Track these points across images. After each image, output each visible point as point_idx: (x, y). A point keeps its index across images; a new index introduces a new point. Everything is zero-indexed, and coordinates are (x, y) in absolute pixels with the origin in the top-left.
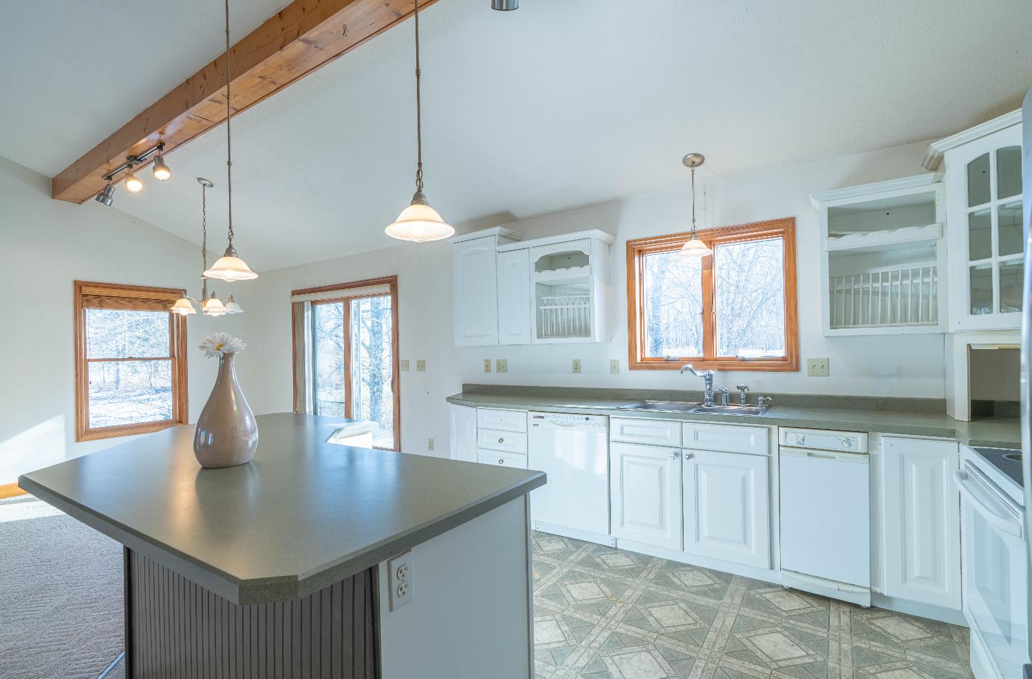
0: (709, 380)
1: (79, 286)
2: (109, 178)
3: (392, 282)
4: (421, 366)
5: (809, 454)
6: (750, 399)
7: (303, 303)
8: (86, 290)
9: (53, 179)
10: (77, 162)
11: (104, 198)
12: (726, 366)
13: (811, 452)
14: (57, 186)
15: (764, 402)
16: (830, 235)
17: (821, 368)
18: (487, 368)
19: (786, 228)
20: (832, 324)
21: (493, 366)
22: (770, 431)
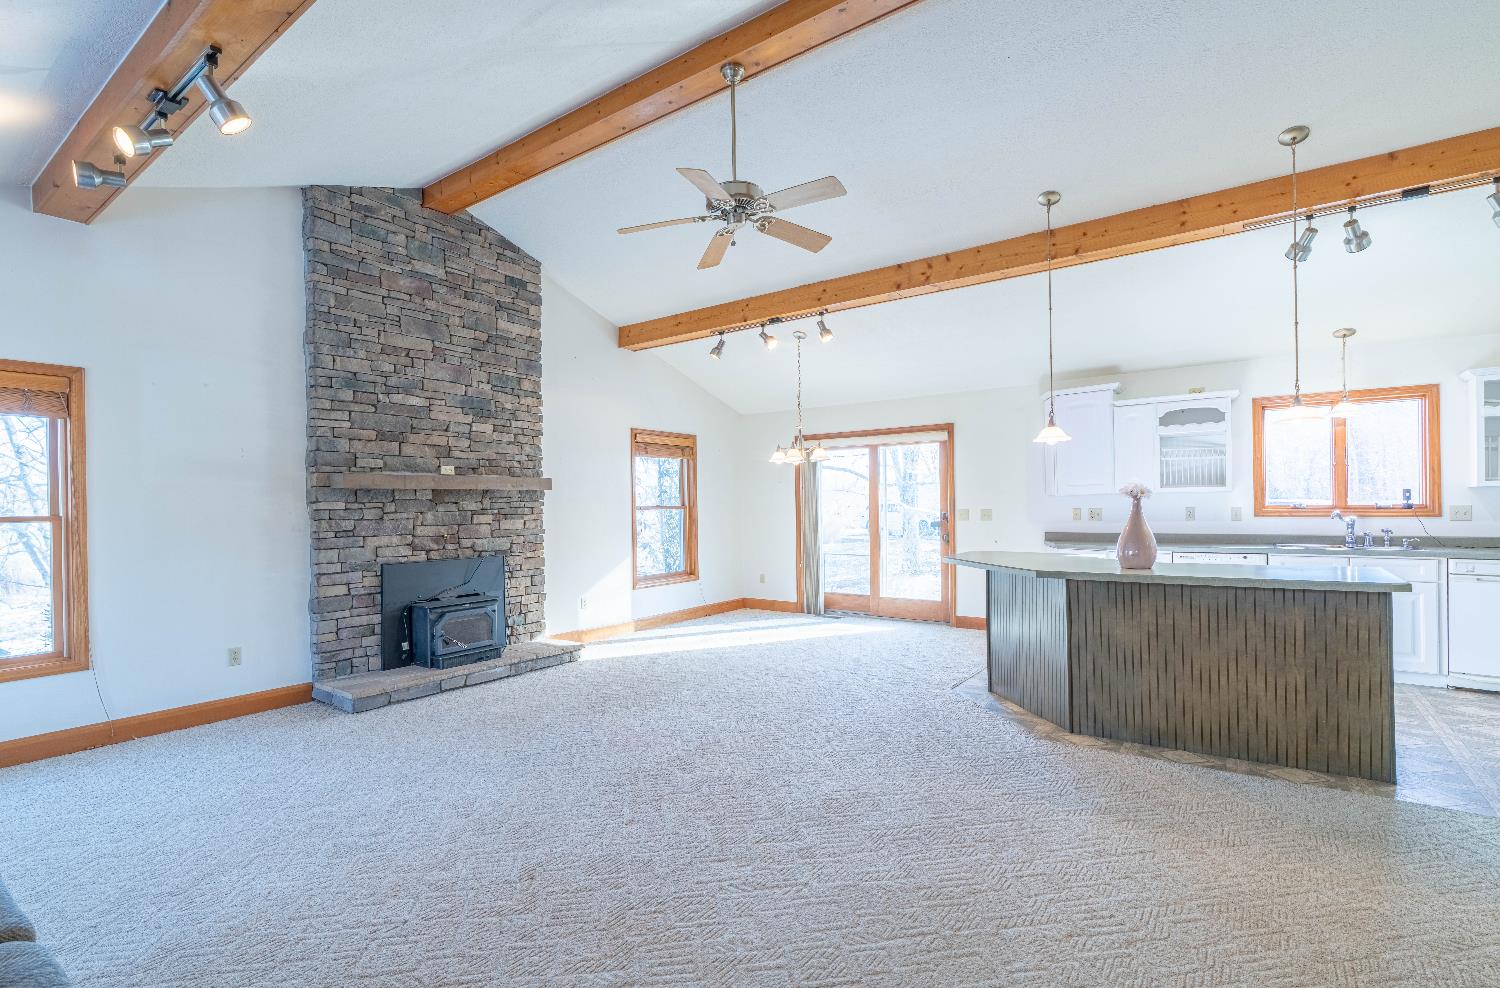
0: (1352, 525)
1: (636, 434)
2: (721, 333)
3: (949, 428)
4: (986, 515)
5: (1478, 579)
6: (1394, 541)
8: (638, 437)
12: (1364, 512)
13: (1479, 578)
14: (624, 335)
15: (1410, 544)
16: (1486, 403)
17: (1465, 514)
18: (1077, 515)
19: (1429, 393)
20: (1487, 475)
21: (1085, 514)
22: (1439, 562)
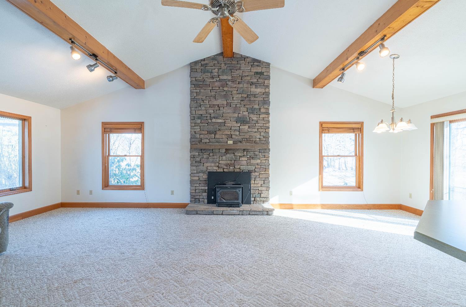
1: (321, 124)
2: (343, 69)
7: (443, 122)
8: (324, 125)
9: (314, 80)
10: (327, 67)
11: (341, 80)
14: (316, 83)
